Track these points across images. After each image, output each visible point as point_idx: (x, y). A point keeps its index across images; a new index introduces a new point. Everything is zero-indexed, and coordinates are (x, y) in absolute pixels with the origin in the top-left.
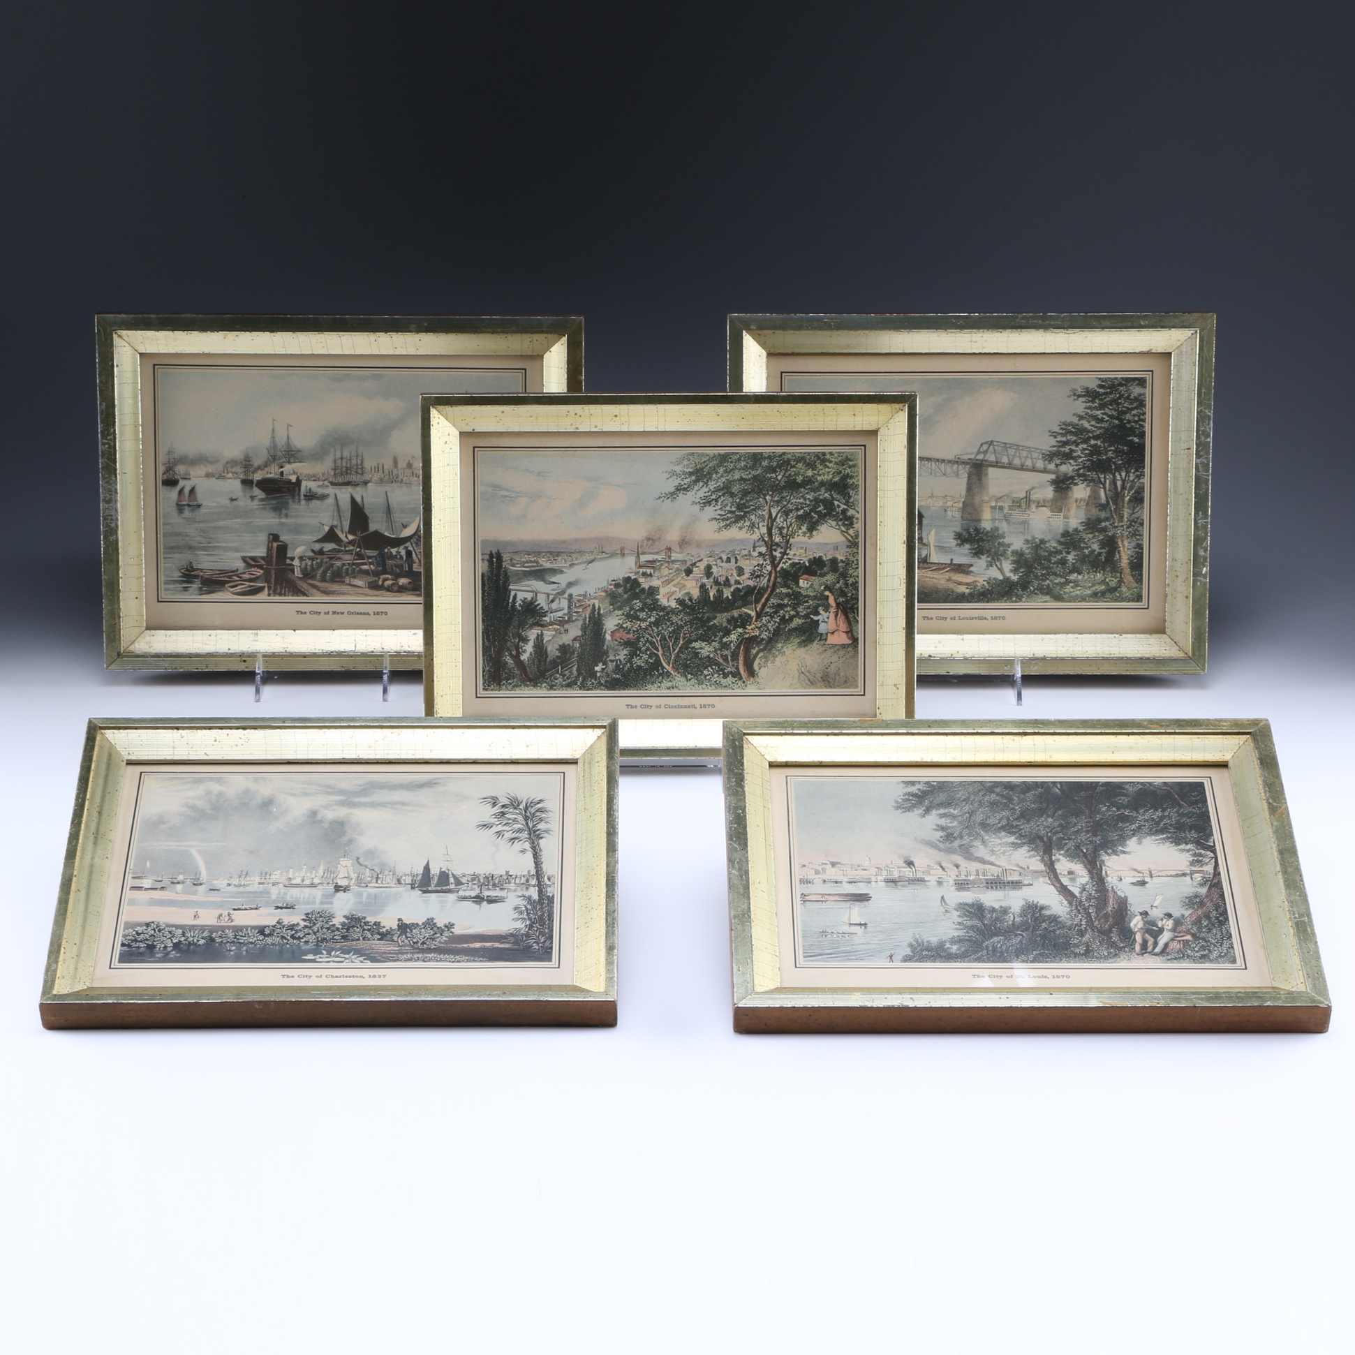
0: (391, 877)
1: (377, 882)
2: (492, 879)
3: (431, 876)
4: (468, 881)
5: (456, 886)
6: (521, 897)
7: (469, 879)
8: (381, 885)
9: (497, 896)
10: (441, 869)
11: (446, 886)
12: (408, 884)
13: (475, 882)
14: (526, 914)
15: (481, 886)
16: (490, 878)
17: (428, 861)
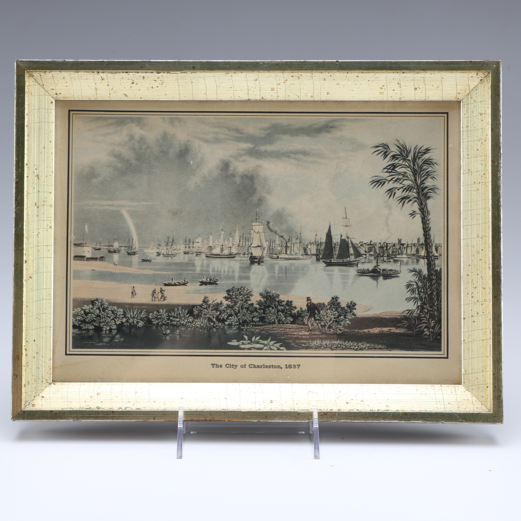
0: (298, 246)
1: (286, 253)
2: (387, 249)
3: (333, 246)
4: (366, 252)
5: (355, 258)
6: (413, 271)
7: (367, 250)
8: (290, 257)
9: (391, 270)
10: (341, 236)
11: (347, 258)
12: (313, 255)
13: (372, 253)
14: (417, 292)
15: (377, 256)
16: (385, 248)
17: (330, 226)
